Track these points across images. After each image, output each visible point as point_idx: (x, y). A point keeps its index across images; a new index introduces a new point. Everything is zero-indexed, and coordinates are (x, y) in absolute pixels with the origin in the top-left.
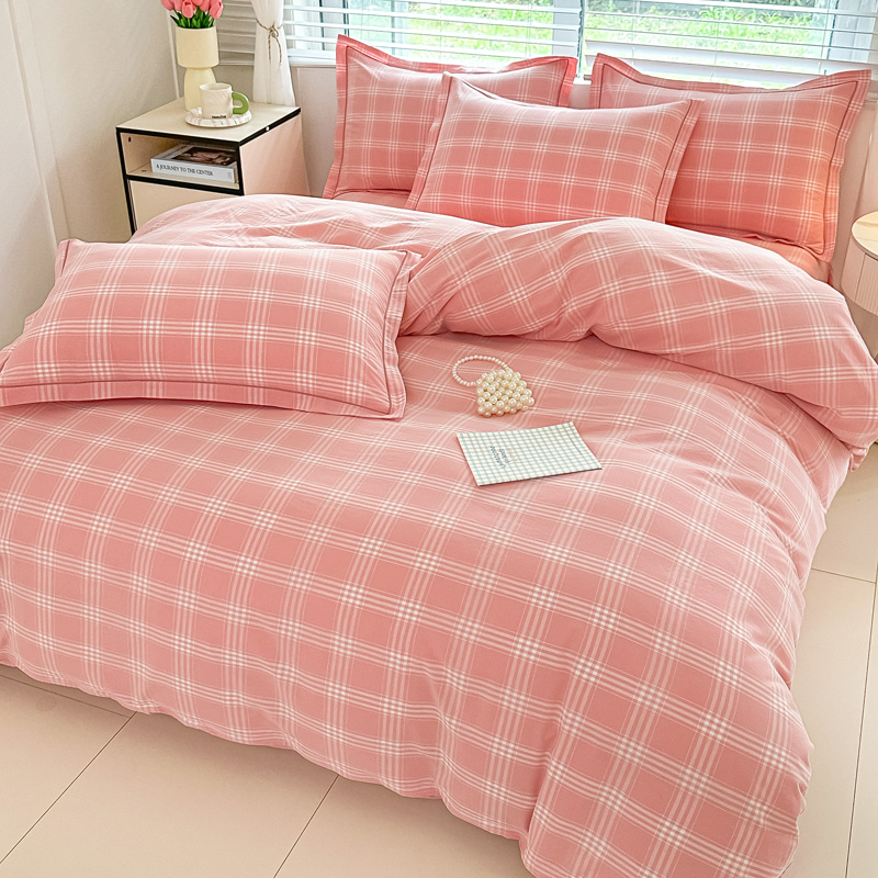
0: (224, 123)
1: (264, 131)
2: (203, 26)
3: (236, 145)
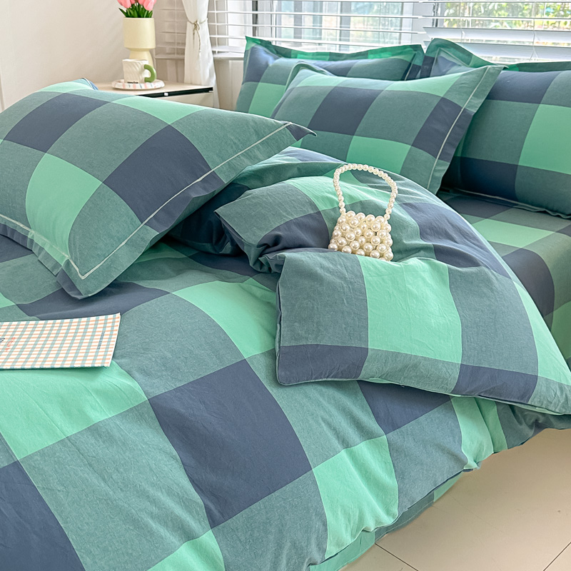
0: (132, 86)
1: (162, 95)
2: (139, 16)
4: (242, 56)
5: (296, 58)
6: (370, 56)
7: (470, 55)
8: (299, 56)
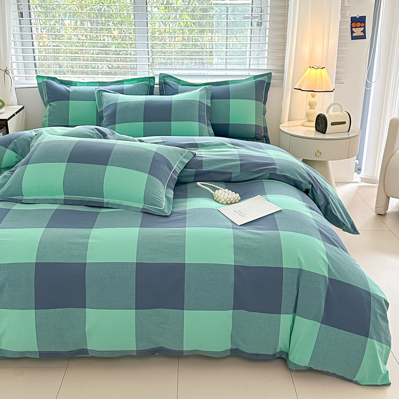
1: (14, 115)
3: (6, 121)
4: (37, 86)
5: (76, 85)
6: (125, 83)
7: (180, 80)
8: (78, 84)
